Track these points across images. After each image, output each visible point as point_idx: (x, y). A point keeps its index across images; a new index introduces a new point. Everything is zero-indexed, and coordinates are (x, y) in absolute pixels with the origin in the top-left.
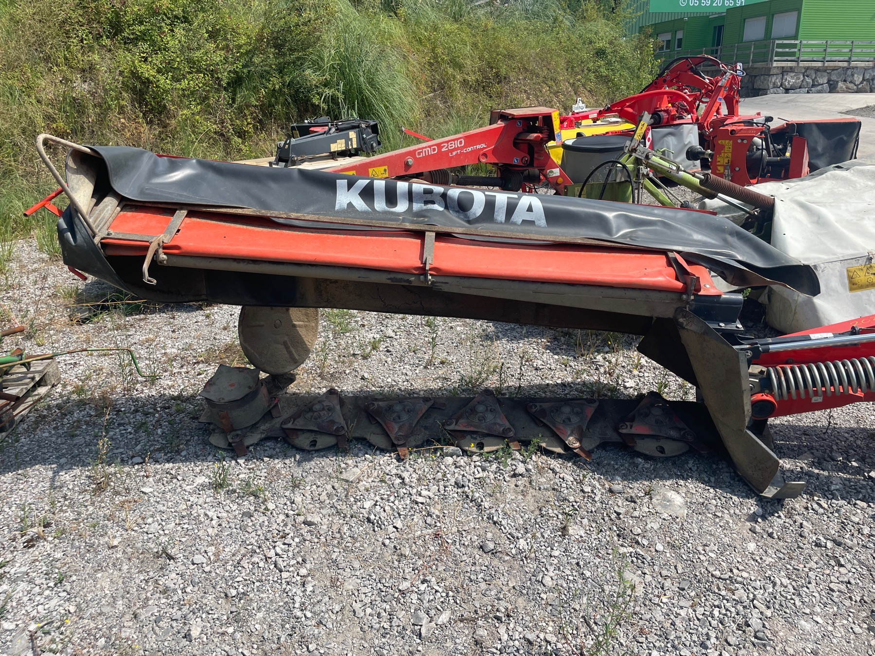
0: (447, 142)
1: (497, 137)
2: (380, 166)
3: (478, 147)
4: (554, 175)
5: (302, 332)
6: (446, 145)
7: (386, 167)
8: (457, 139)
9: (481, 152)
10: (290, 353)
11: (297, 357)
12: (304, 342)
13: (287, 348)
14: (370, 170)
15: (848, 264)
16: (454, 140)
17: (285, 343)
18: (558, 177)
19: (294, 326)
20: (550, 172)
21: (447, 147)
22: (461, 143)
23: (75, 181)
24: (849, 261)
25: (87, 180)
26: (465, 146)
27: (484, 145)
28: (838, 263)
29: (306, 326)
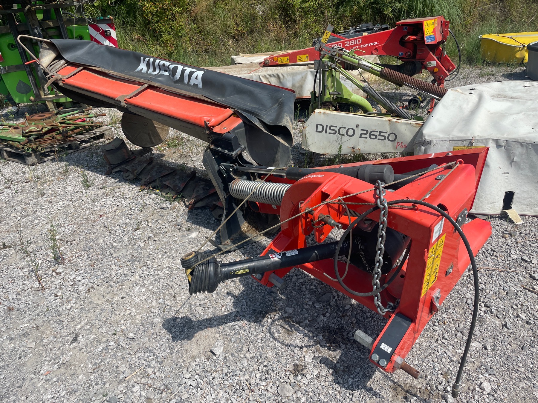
0: (349, 41)
1: (387, 38)
2: (304, 54)
3: (372, 44)
4: (432, 66)
5: (159, 131)
6: (348, 42)
7: (308, 55)
8: (357, 39)
9: (374, 48)
10: (151, 139)
11: (154, 142)
12: (159, 135)
13: (150, 136)
14: (298, 57)
15: (455, 143)
16: (354, 39)
17: (149, 134)
18: (434, 67)
19: (155, 127)
20: (428, 63)
21: (349, 44)
22: (359, 41)
23: (46, 53)
24: (456, 142)
25: (53, 52)
26: (362, 43)
27: (376, 43)
28: (448, 142)
29: (161, 128)
